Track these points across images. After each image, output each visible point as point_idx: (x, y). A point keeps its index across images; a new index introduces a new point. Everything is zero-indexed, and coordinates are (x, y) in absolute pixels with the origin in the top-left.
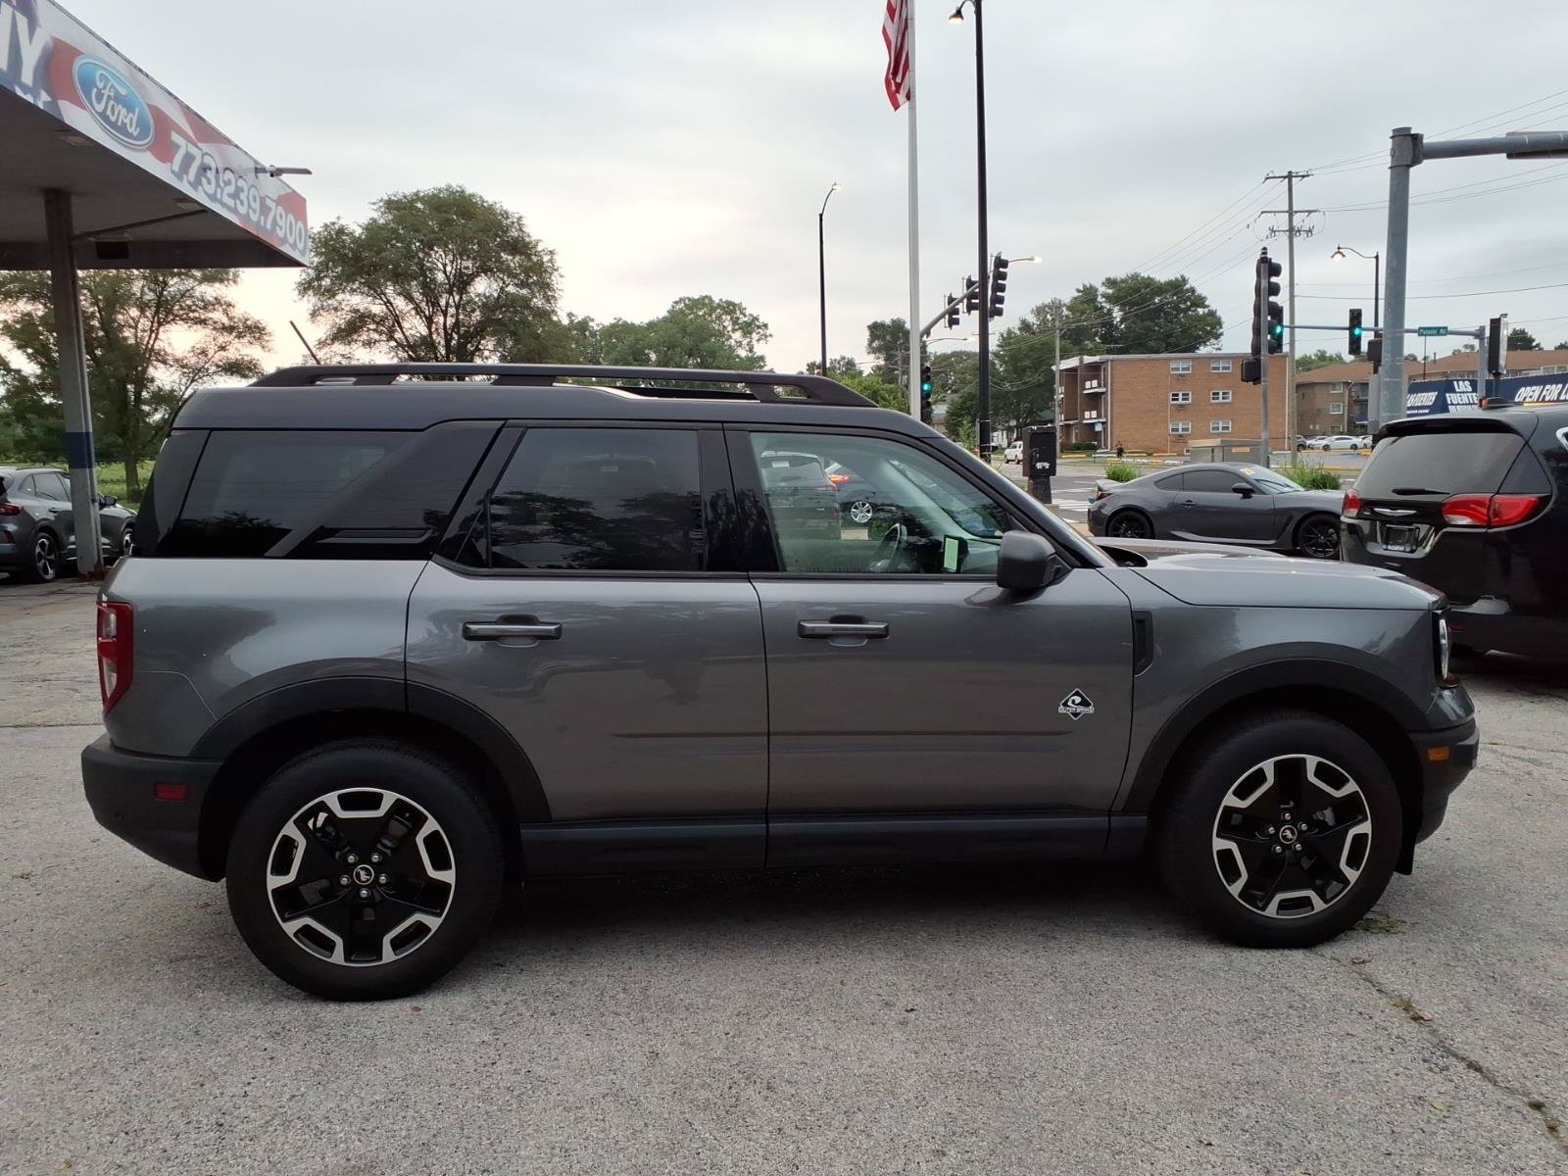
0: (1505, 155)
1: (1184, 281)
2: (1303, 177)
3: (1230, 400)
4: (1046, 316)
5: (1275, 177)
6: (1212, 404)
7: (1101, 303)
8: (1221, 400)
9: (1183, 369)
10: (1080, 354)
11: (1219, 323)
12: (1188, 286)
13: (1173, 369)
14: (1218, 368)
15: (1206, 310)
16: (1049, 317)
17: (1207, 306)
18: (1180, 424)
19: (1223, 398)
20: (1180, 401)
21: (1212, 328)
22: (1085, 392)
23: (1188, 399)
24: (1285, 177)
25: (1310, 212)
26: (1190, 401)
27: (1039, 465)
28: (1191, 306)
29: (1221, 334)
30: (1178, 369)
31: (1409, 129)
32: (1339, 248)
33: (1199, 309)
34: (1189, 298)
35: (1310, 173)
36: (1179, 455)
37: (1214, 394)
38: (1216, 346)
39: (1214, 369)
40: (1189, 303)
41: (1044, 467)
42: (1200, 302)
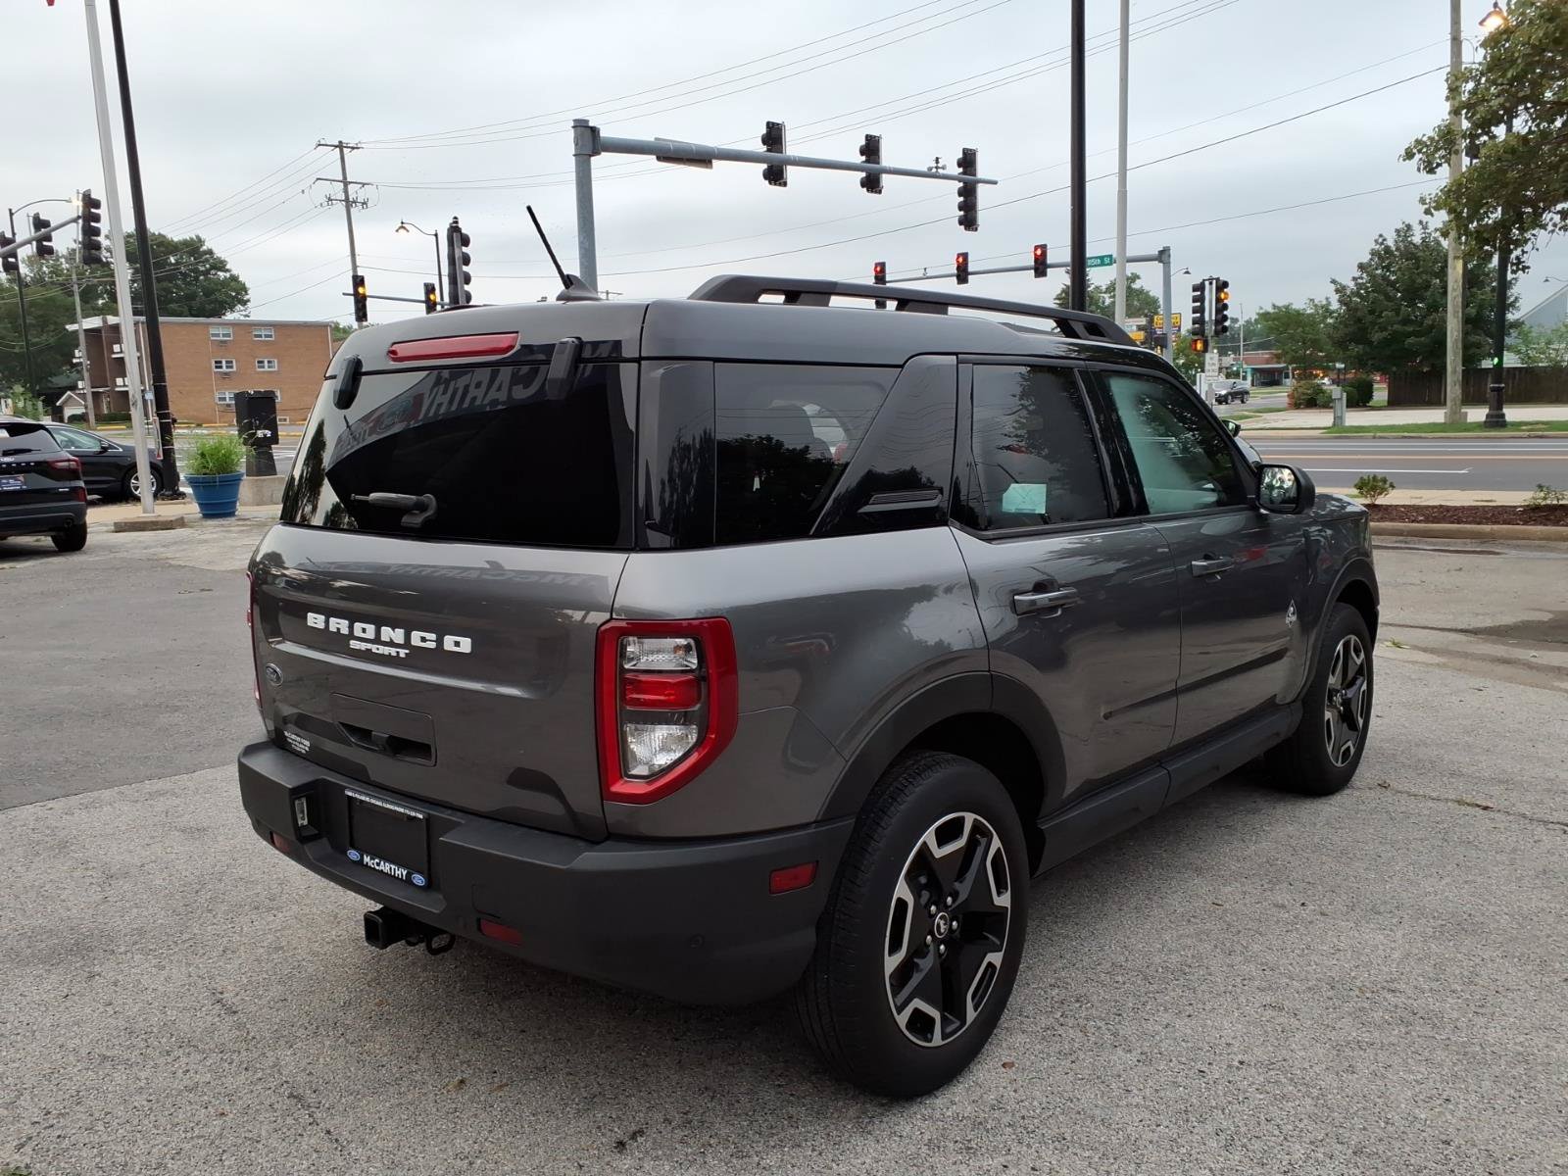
0: (654, 157)
1: (200, 241)
2: (353, 148)
3: (276, 369)
4: (40, 269)
5: (327, 145)
6: (259, 373)
7: (106, 258)
8: (266, 369)
9: (224, 335)
10: (103, 314)
11: (244, 289)
12: (204, 248)
13: (213, 335)
14: (260, 336)
15: (228, 275)
16: (45, 269)
17: (228, 271)
18: (227, 393)
19: (269, 367)
20: (224, 369)
21: (238, 294)
22: (114, 356)
23: (232, 367)
24: (336, 147)
25: (364, 184)
26: (235, 369)
27: (260, 434)
28: (211, 269)
29: (248, 301)
30: (218, 335)
31: (587, 121)
32: (402, 223)
33: (219, 273)
34: (207, 260)
35: (359, 146)
36: (230, 426)
37: (216, 362)
38: (244, 313)
39: (256, 336)
40: (208, 266)
41: (265, 435)
42: (220, 265)
